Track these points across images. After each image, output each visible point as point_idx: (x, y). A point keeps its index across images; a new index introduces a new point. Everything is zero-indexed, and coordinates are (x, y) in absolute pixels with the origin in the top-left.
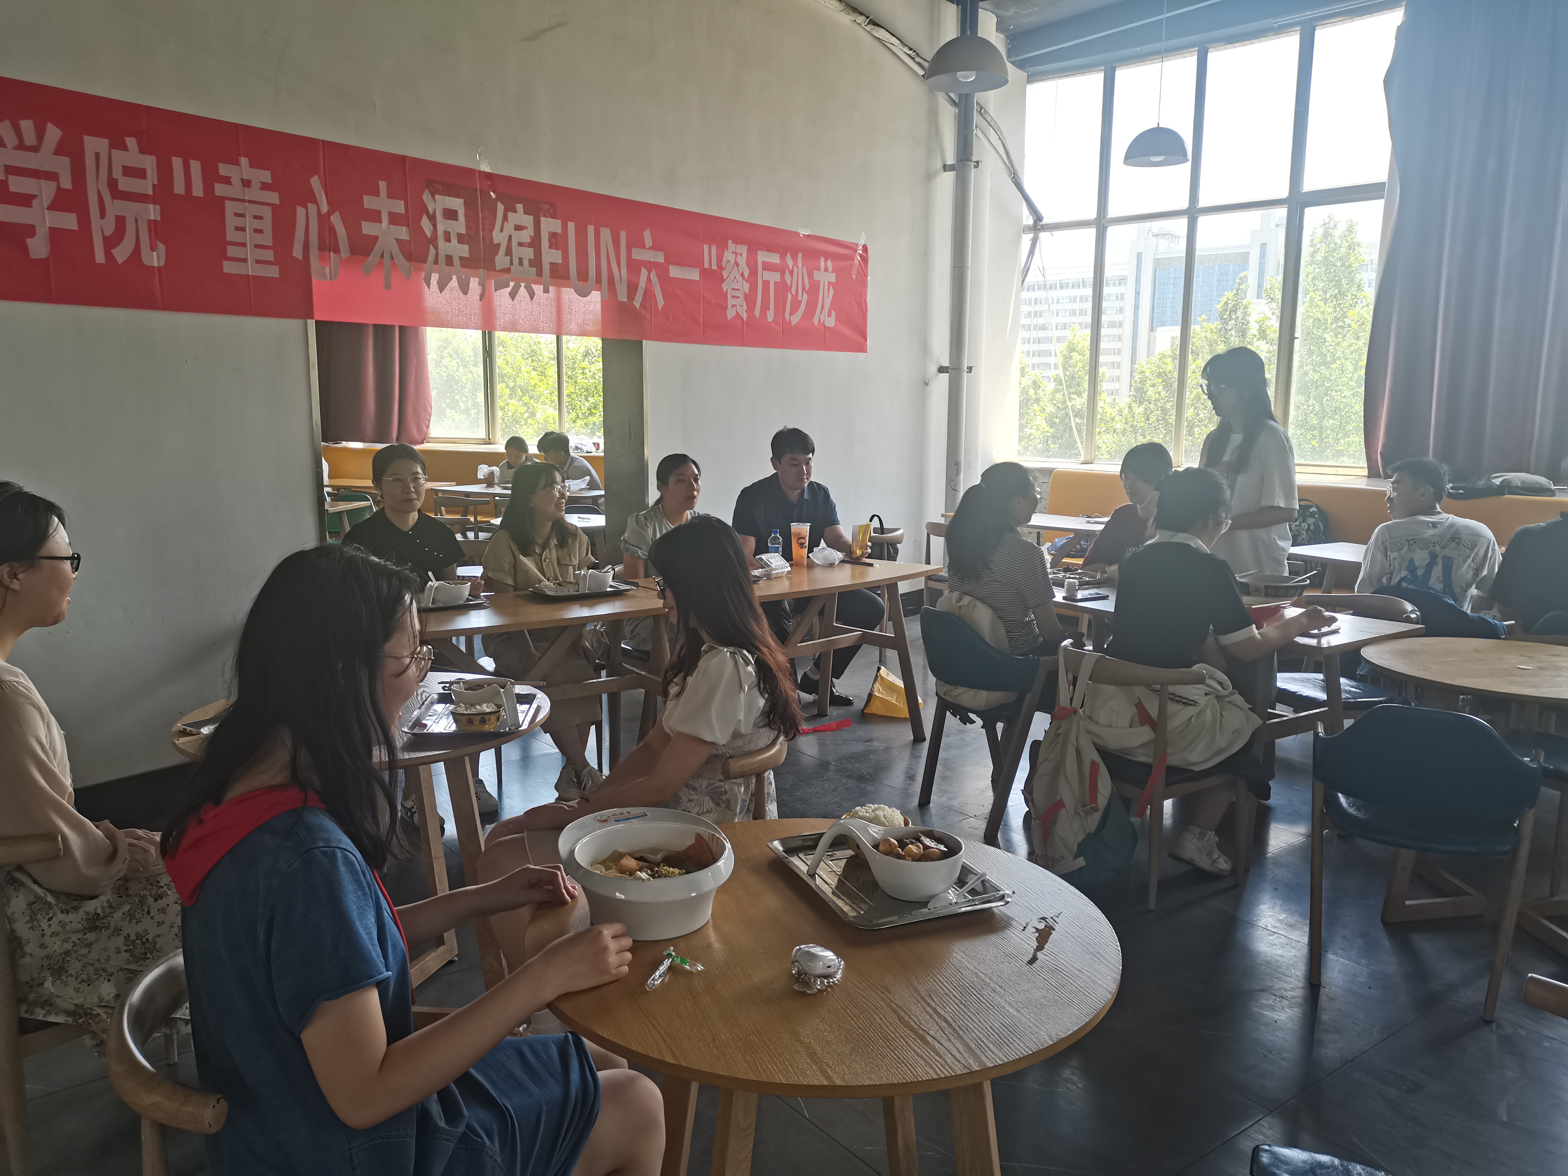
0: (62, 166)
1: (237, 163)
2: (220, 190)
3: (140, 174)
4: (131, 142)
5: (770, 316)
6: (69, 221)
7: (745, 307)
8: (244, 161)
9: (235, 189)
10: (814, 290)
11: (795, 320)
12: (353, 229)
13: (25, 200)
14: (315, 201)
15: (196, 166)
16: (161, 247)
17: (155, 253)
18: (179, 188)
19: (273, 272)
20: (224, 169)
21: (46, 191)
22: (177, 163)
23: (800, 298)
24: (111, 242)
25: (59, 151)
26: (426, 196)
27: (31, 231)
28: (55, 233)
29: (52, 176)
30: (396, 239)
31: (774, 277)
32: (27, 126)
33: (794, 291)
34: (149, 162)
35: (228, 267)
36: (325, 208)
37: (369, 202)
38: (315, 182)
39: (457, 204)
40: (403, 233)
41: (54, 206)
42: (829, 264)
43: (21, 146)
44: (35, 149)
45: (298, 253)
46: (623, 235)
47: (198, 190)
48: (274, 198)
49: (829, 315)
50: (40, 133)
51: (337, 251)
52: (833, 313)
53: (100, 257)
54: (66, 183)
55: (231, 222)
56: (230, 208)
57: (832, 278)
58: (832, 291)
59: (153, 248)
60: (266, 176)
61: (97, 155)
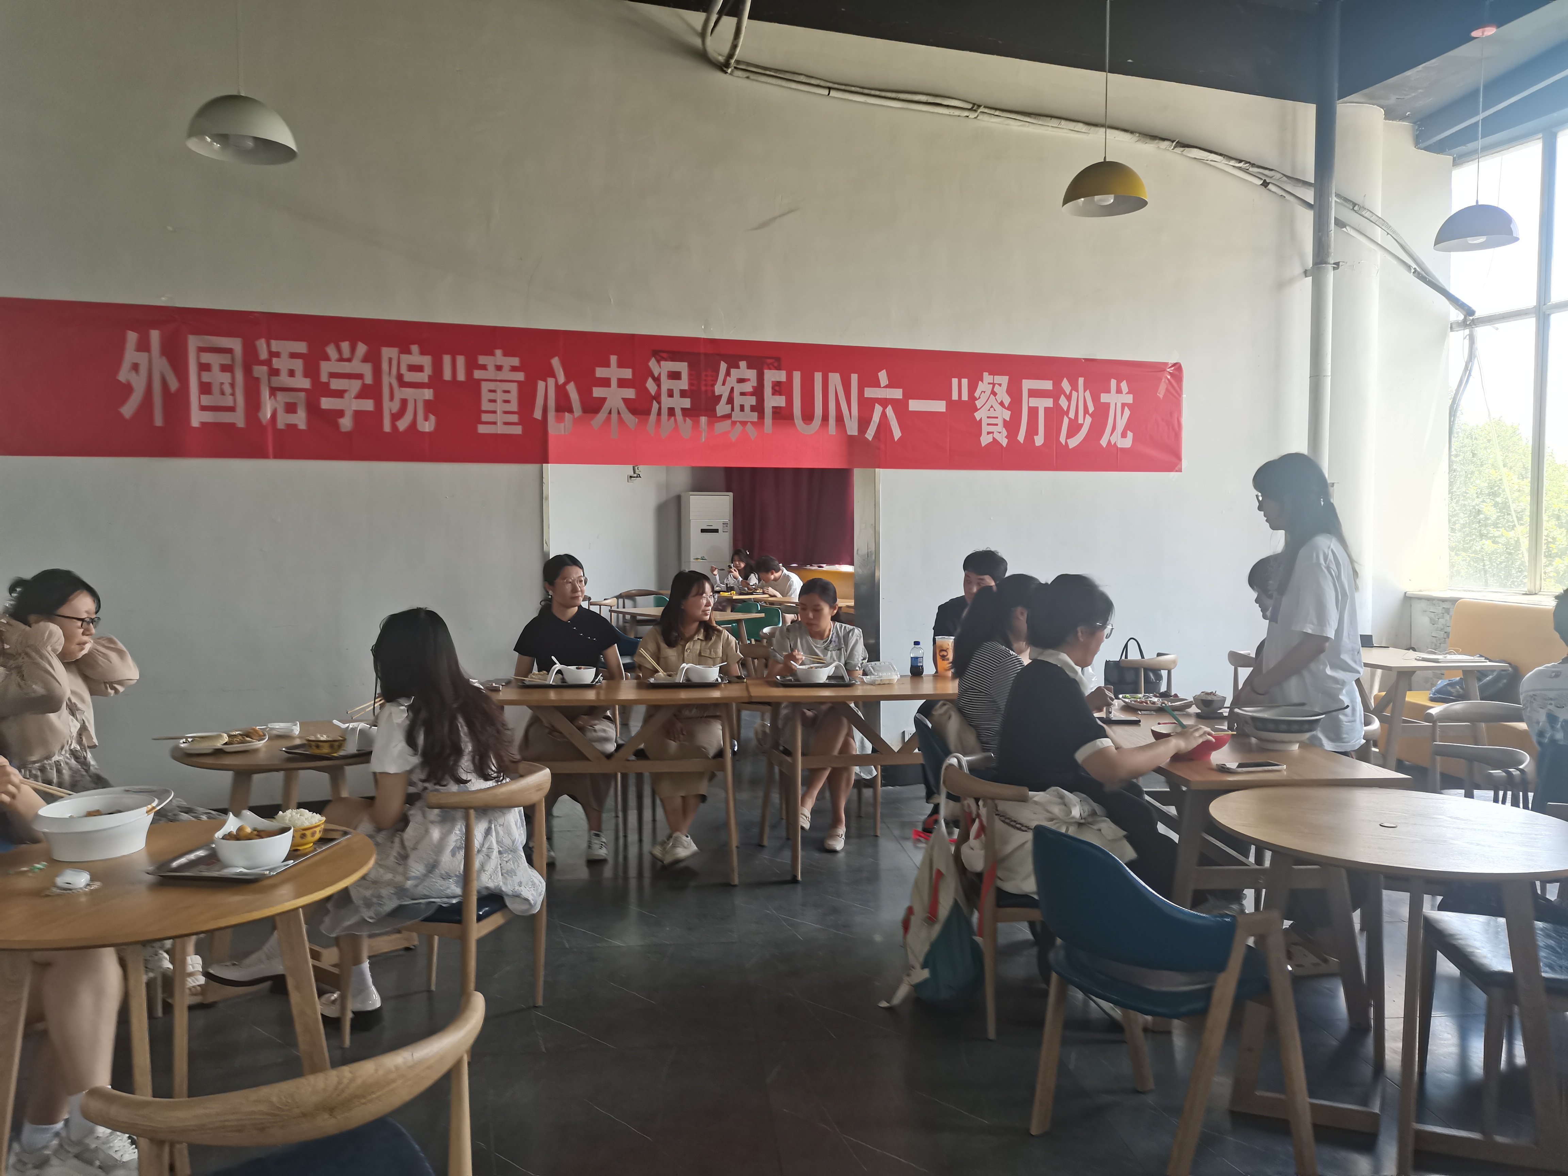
0: (366, 370)
1: (493, 354)
2: (478, 374)
3: (419, 369)
4: (415, 348)
5: (1039, 440)
6: (368, 405)
7: (1005, 433)
8: (499, 352)
9: (491, 373)
10: (1101, 413)
11: (1073, 443)
12: (585, 393)
13: (340, 394)
14: (553, 375)
15: (461, 360)
16: (432, 418)
17: (427, 423)
18: (447, 376)
19: (518, 430)
20: (482, 360)
21: (355, 386)
22: (447, 359)
23: (1080, 421)
24: (396, 417)
25: (365, 360)
26: (652, 363)
27: (341, 413)
28: (357, 414)
29: (359, 376)
30: (622, 398)
31: (1043, 404)
32: (345, 346)
33: (1072, 415)
34: (426, 361)
35: (482, 429)
36: (562, 379)
37: (600, 372)
38: (556, 362)
39: (682, 367)
40: (630, 393)
41: (359, 396)
42: (1124, 385)
43: (341, 360)
44: (349, 360)
45: (538, 414)
46: (854, 378)
47: (461, 376)
48: (520, 376)
49: (1124, 435)
50: (353, 349)
51: (571, 411)
52: (1130, 435)
53: (387, 428)
54: (369, 380)
55: (485, 396)
56: (485, 387)
57: (1129, 399)
58: (1127, 412)
59: (426, 419)
60: (515, 361)
61: (390, 360)
